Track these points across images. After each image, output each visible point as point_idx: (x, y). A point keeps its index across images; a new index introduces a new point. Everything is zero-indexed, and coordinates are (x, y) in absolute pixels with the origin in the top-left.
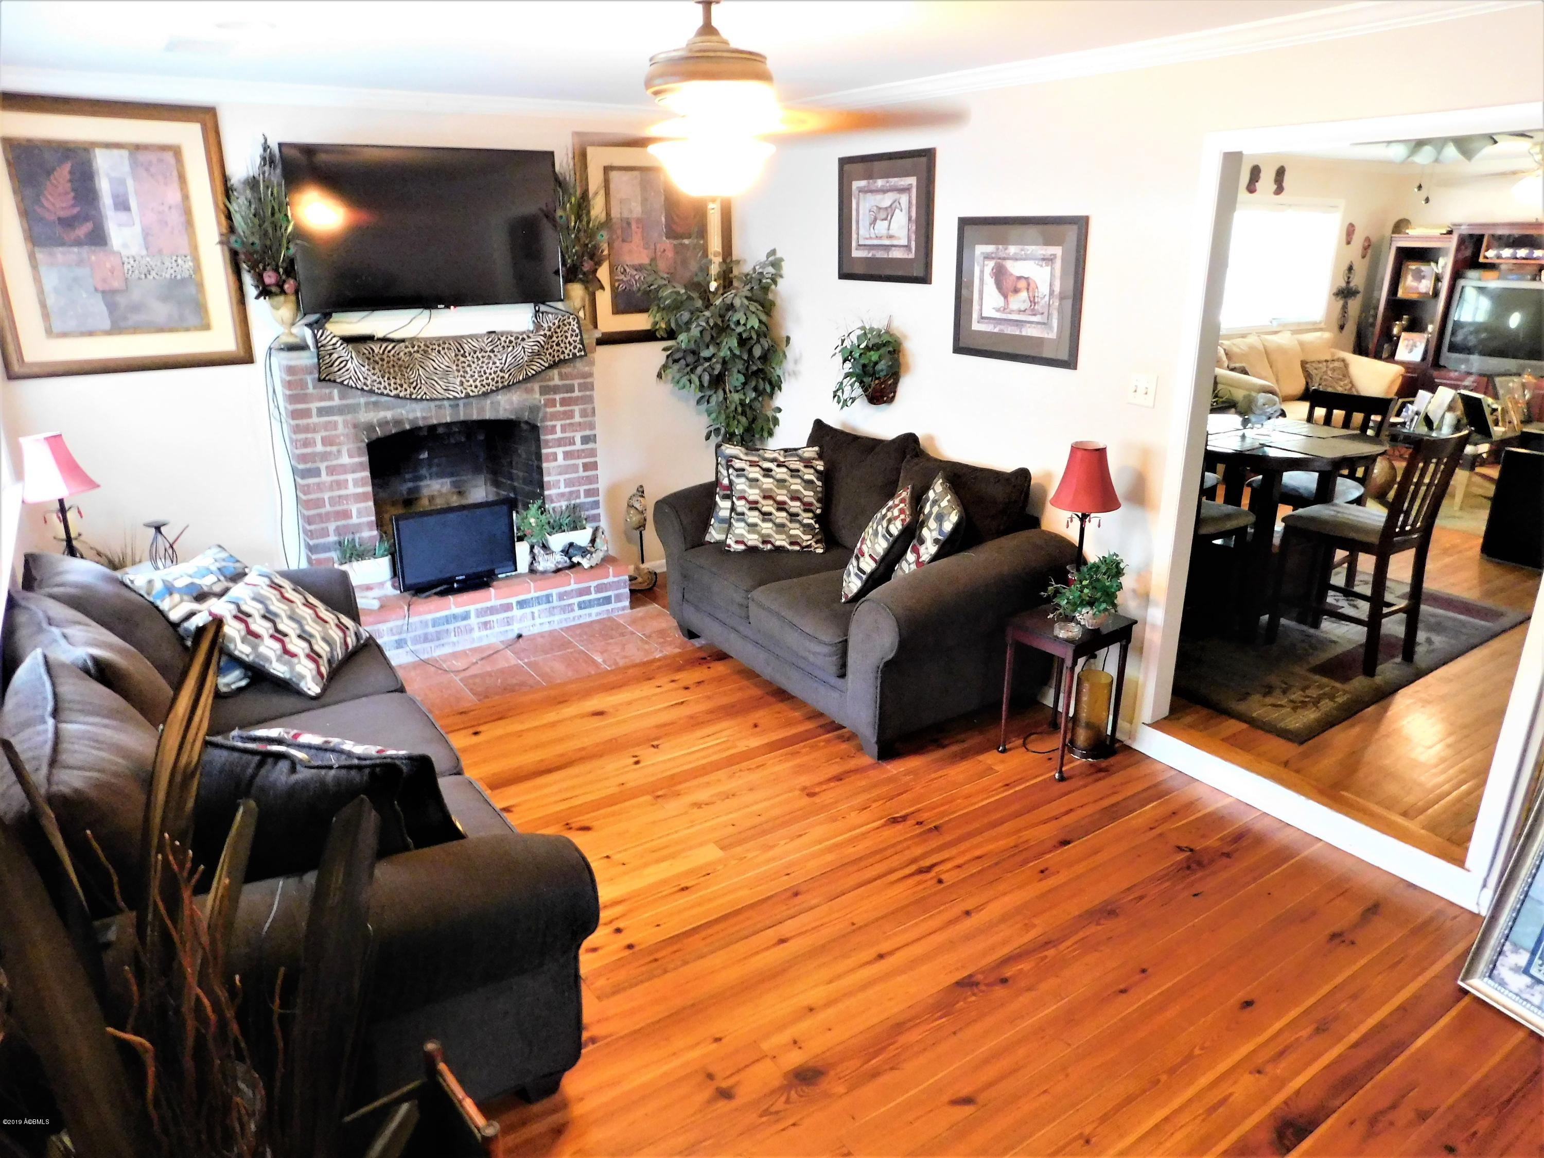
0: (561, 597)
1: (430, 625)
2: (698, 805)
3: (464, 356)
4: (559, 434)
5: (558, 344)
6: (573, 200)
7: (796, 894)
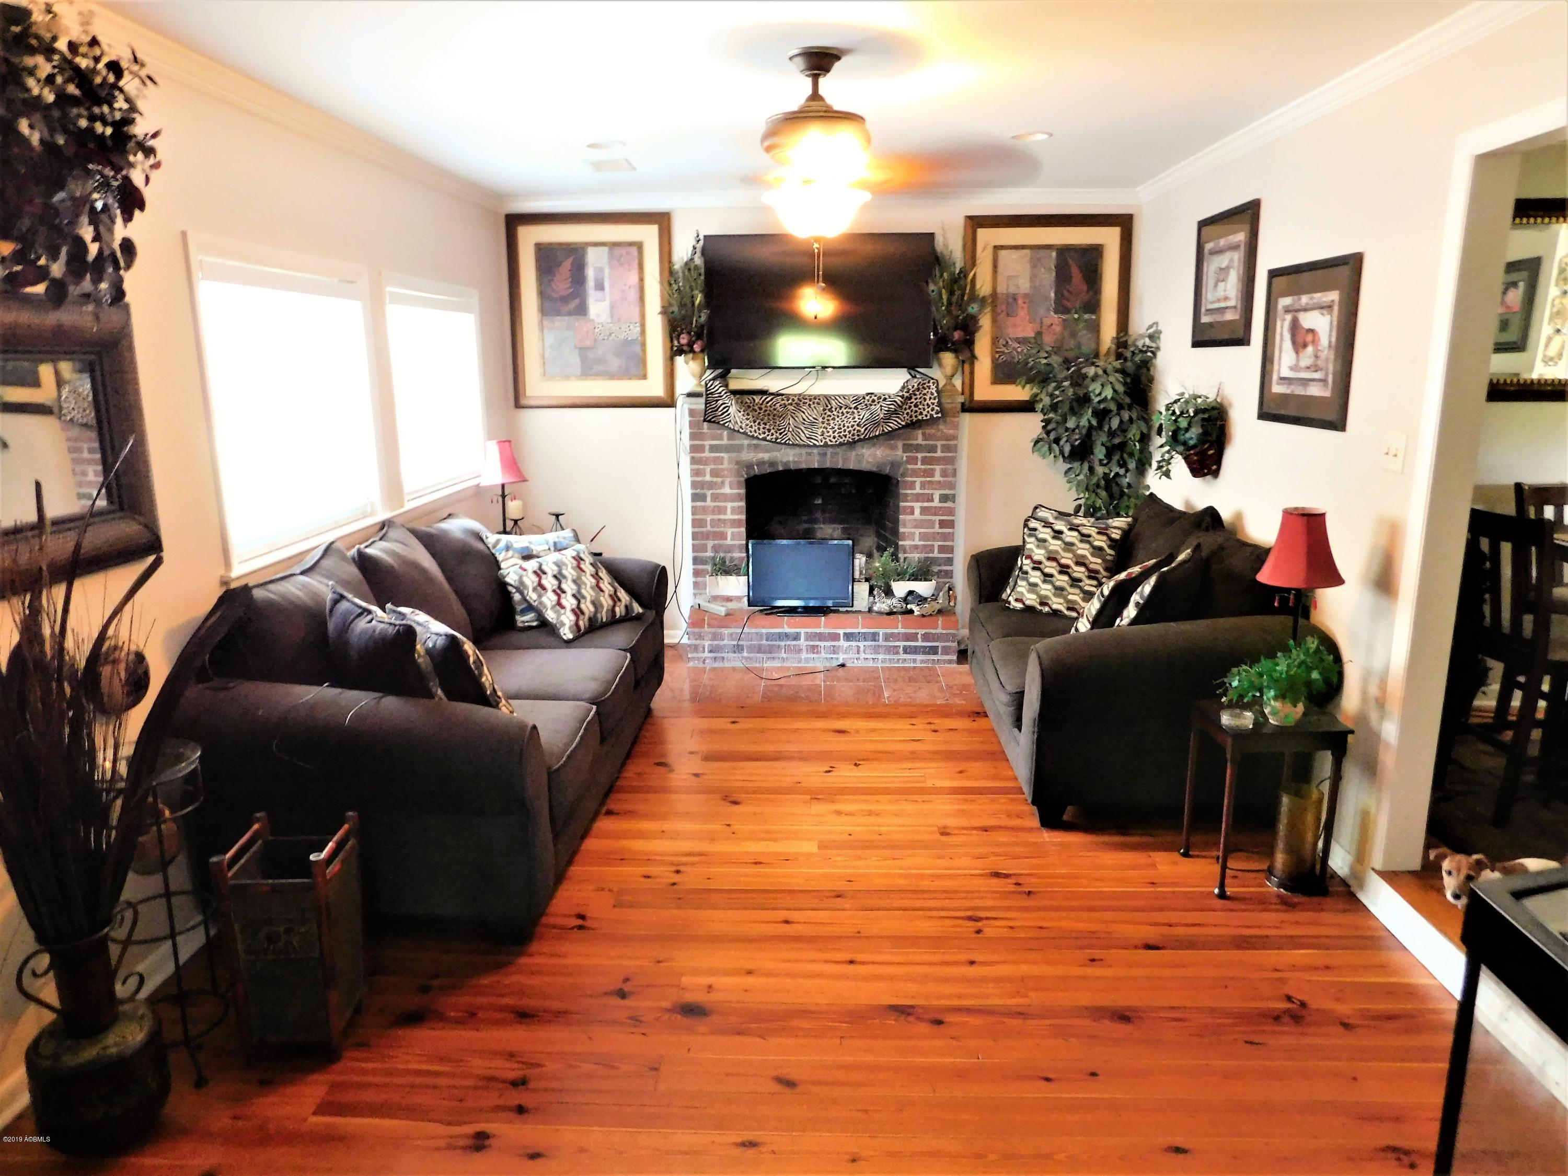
0: (887, 637)
1: (764, 637)
2: (839, 813)
3: (830, 410)
4: (918, 490)
5: (916, 406)
6: (945, 275)
7: (839, 896)
